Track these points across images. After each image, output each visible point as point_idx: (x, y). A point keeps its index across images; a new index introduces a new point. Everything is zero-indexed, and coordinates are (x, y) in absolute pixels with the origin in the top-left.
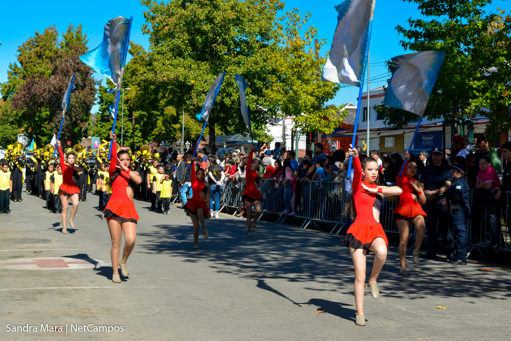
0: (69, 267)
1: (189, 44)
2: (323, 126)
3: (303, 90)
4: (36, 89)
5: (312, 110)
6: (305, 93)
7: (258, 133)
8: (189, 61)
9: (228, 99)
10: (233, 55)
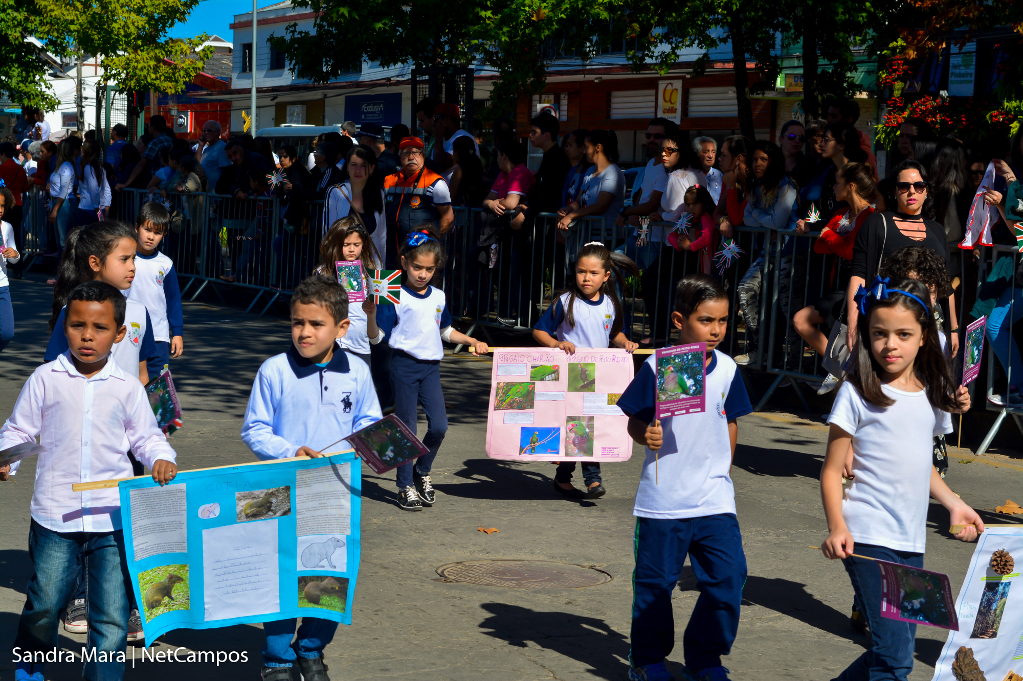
2: (163, 78)
5: (139, 43)
6: (125, 9)
7: (27, 90)
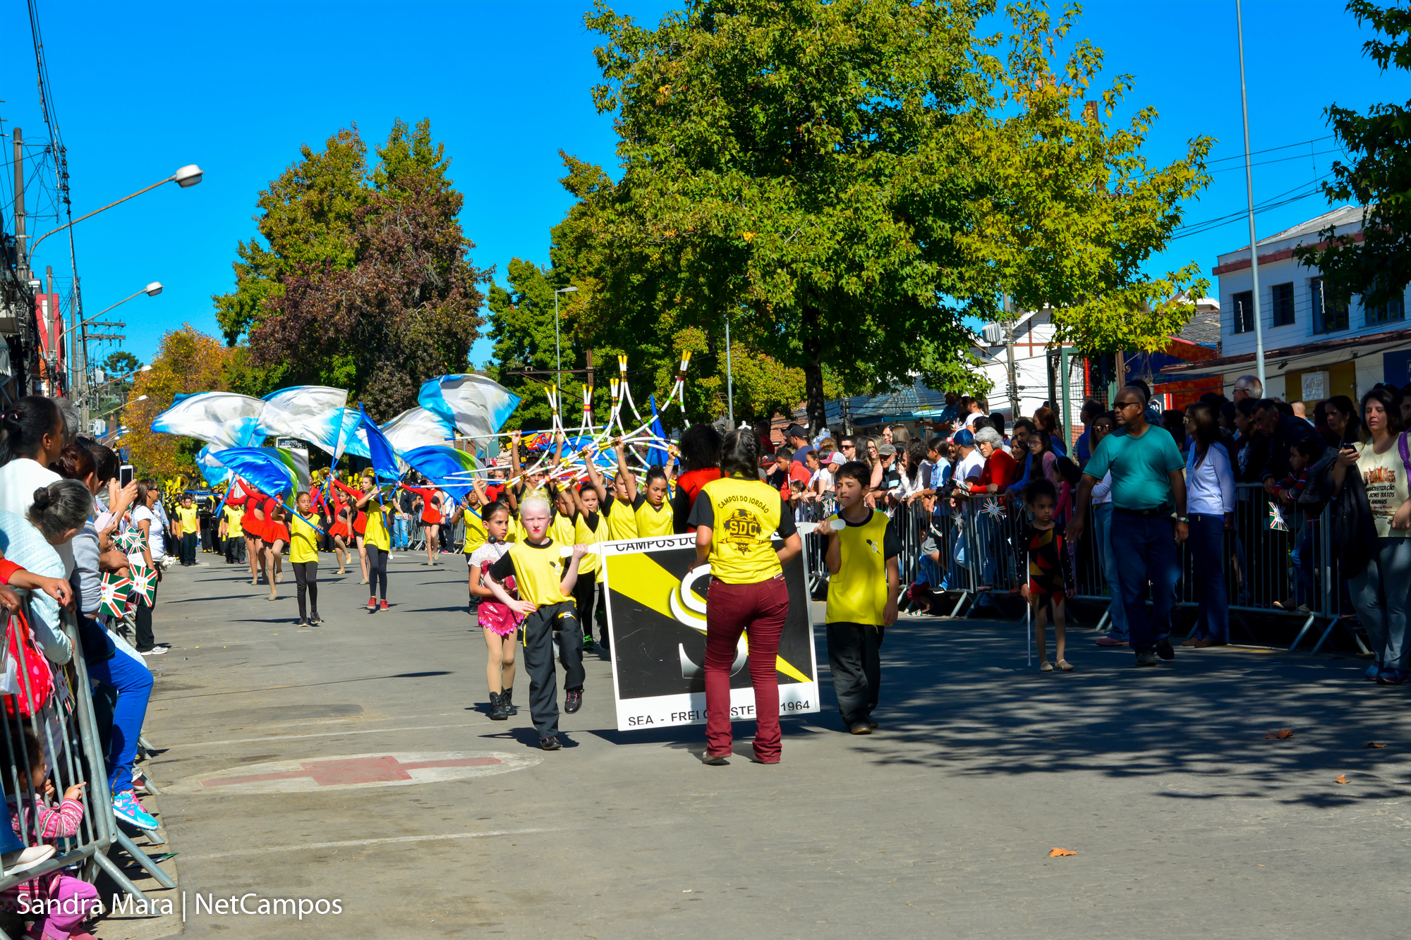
0: (410, 778)
1: (730, 131)
2: (1139, 331)
3: (1073, 229)
4: (315, 305)
5: (1102, 285)
6: (1079, 238)
7: (947, 371)
8: (735, 179)
9: (855, 279)
10: (859, 150)
